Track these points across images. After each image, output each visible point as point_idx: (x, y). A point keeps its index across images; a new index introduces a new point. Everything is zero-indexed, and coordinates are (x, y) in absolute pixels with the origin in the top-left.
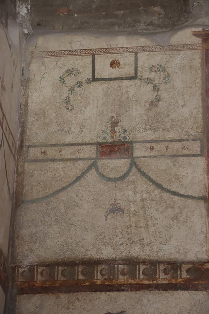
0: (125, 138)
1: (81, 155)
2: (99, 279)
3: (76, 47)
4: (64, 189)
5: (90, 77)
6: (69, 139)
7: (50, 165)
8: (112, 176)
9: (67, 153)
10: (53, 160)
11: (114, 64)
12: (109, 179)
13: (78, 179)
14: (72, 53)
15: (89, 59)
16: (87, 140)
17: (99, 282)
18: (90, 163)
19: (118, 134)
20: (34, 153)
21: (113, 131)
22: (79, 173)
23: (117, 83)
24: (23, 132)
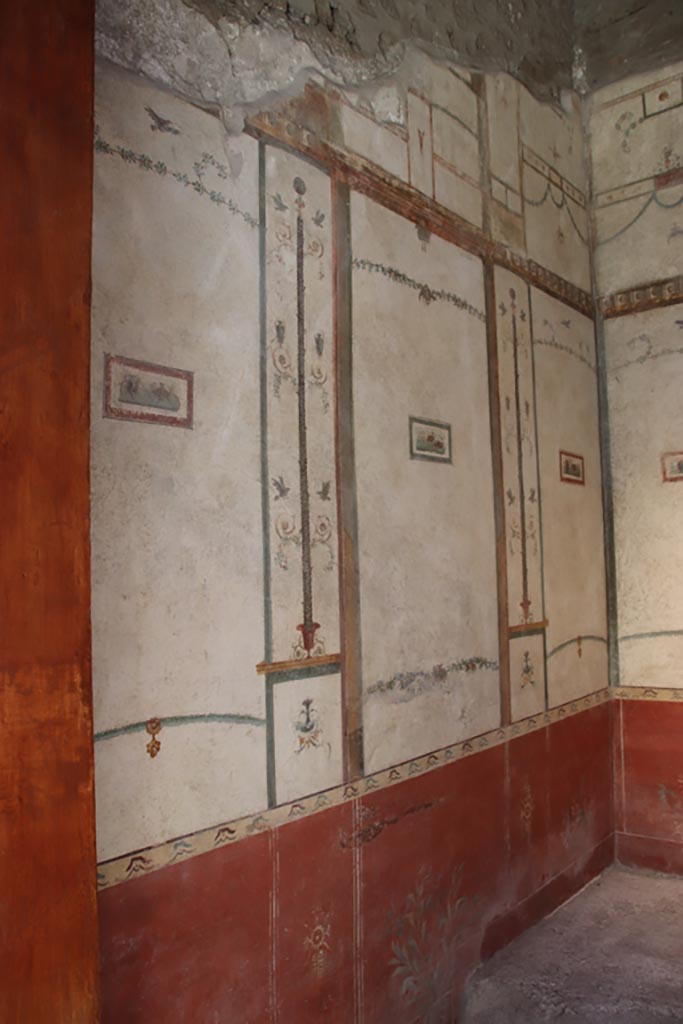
0: (678, 164)
1: (642, 192)
2: (667, 296)
3: (627, 91)
4: (630, 225)
5: (642, 115)
6: (629, 179)
7: (616, 206)
8: (669, 203)
9: (629, 192)
10: (618, 202)
11: (663, 96)
12: (668, 207)
13: (641, 213)
14: (623, 98)
15: (640, 99)
16: (645, 176)
17: (667, 298)
18: (650, 195)
19: (671, 163)
20: (602, 199)
21: (668, 161)
22: (641, 208)
23: (667, 114)
24: (591, 184)
